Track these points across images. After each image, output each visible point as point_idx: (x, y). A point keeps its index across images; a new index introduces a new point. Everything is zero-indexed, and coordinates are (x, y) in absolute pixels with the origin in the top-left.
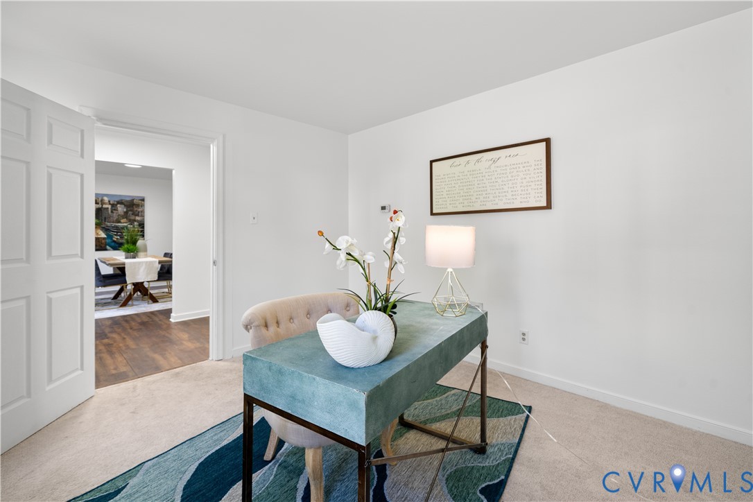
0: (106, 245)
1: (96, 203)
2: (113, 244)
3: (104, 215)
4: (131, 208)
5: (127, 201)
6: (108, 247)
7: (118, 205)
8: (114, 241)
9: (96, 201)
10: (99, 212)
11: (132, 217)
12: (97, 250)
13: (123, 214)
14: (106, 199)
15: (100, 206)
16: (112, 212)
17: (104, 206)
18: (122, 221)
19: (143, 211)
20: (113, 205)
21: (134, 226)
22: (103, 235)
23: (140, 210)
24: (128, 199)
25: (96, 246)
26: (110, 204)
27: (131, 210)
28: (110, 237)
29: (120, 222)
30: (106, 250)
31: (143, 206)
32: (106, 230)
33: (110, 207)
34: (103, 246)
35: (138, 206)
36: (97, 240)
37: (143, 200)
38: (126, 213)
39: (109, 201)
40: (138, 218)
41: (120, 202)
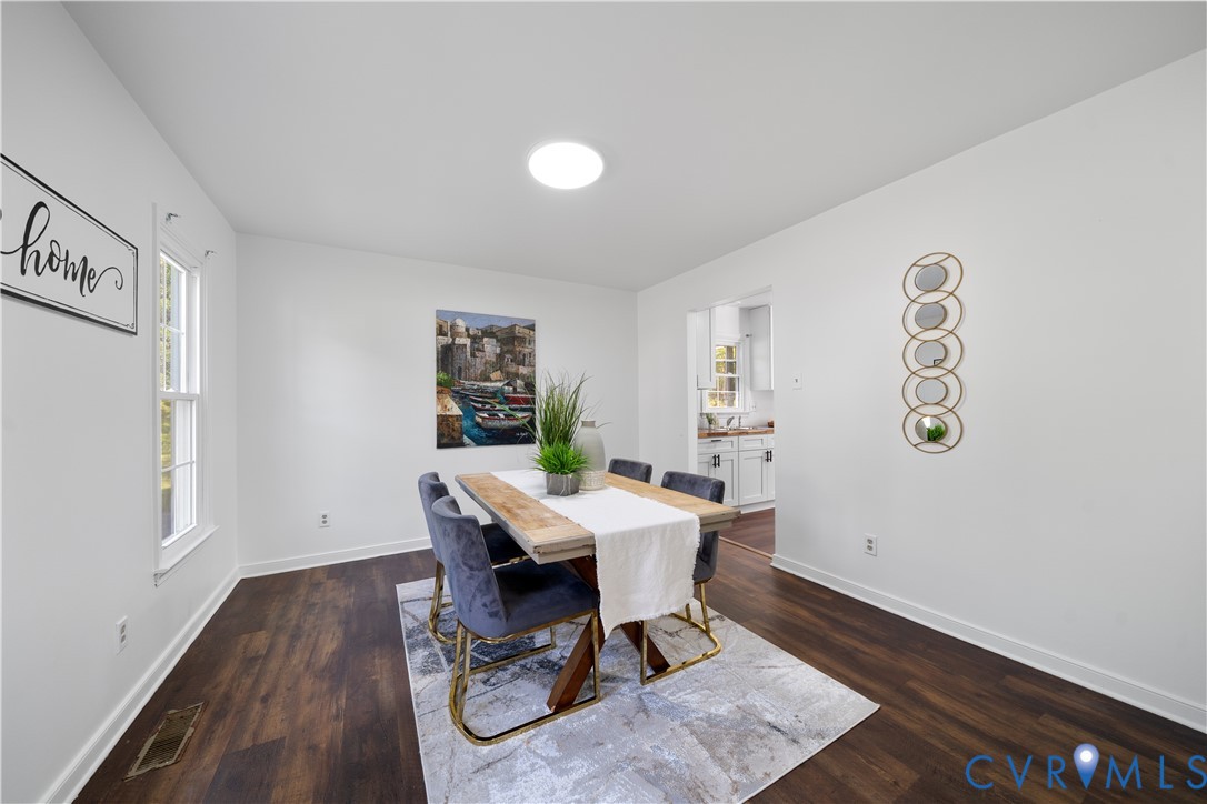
0: (462, 434)
1: (441, 332)
2: (475, 431)
3: (459, 362)
4: (511, 348)
5: (501, 330)
6: (466, 439)
7: (485, 339)
8: (478, 425)
9: (441, 327)
10: (446, 357)
11: (512, 368)
12: (440, 446)
13: (494, 360)
14: (462, 325)
15: (447, 340)
16: (473, 355)
17: (460, 341)
18: (493, 376)
19: (532, 354)
20: (474, 339)
21: (515, 389)
22: (456, 410)
23: (527, 350)
24: (505, 325)
25: (440, 436)
26: (469, 336)
27: (508, 352)
29: (488, 379)
30: (462, 445)
31: (532, 341)
32: (461, 397)
33: (468, 342)
34: (456, 435)
35: (522, 340)
36: (443, 421)
37: (532, 328)
38: (500, 357)
39: (467, 330)
40: (523, 370)
41: (488, 333)
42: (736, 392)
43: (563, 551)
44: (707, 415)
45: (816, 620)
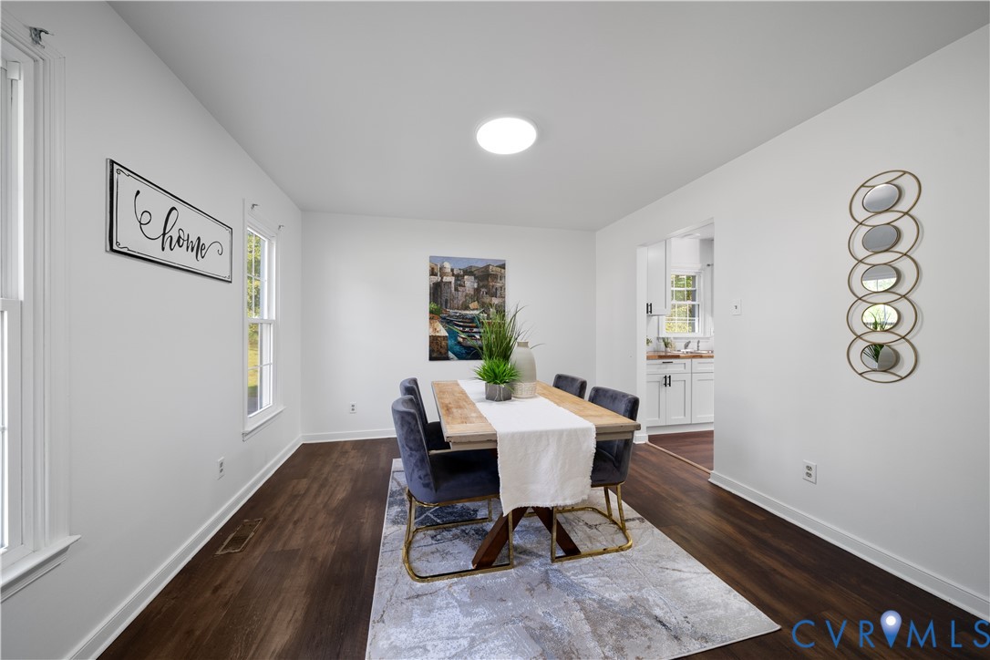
0: (447, 350)
1: (433, 273)
2: (457, 348)
3: (445, 295)
4: (485, 283)
5: (478, 269)
6: (451, 354)
7: (466, 277)
8: (459, 343)
9: (432, 269)
10: (437, 291)
11: (487, 299)
12: (432, 359)
13: (472, 293)
14: (448, 266)
15: (438, 279)
16: (456, 290)
17: (446, 279)
18: (471, 306)
19: (503, 288)
20: (458, 277)
21: (488, 315)
22: (443, 332)
23: (498, 285)
24: (481, 265)
25: (431, 351)
26: (453, 275)
27: (483, 286)
28: (453, 334)
29: (467, 308)
30: (447, 358)
31: (503, 277)
32: (447, 322)
33: (452, 279)
34: (443, 351)
35: (495, 277)
36: (434, 340)
37: (503, 266)
38: (477, 290)
39: (452, 270)
40: (495, 301)
41: (468, 272)
42: (696, 319)
43: (470, 442)
44: (664, 339)
45: (740, 537)
